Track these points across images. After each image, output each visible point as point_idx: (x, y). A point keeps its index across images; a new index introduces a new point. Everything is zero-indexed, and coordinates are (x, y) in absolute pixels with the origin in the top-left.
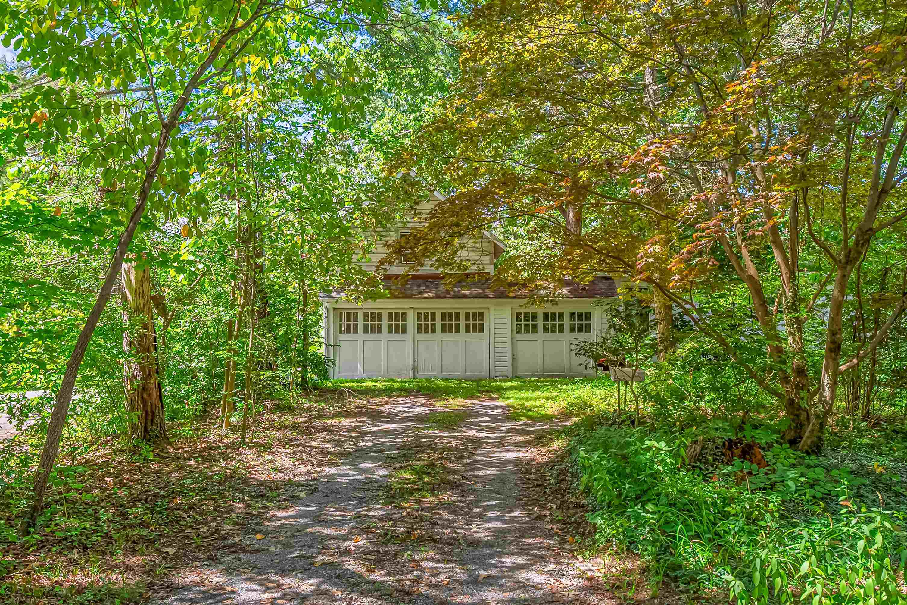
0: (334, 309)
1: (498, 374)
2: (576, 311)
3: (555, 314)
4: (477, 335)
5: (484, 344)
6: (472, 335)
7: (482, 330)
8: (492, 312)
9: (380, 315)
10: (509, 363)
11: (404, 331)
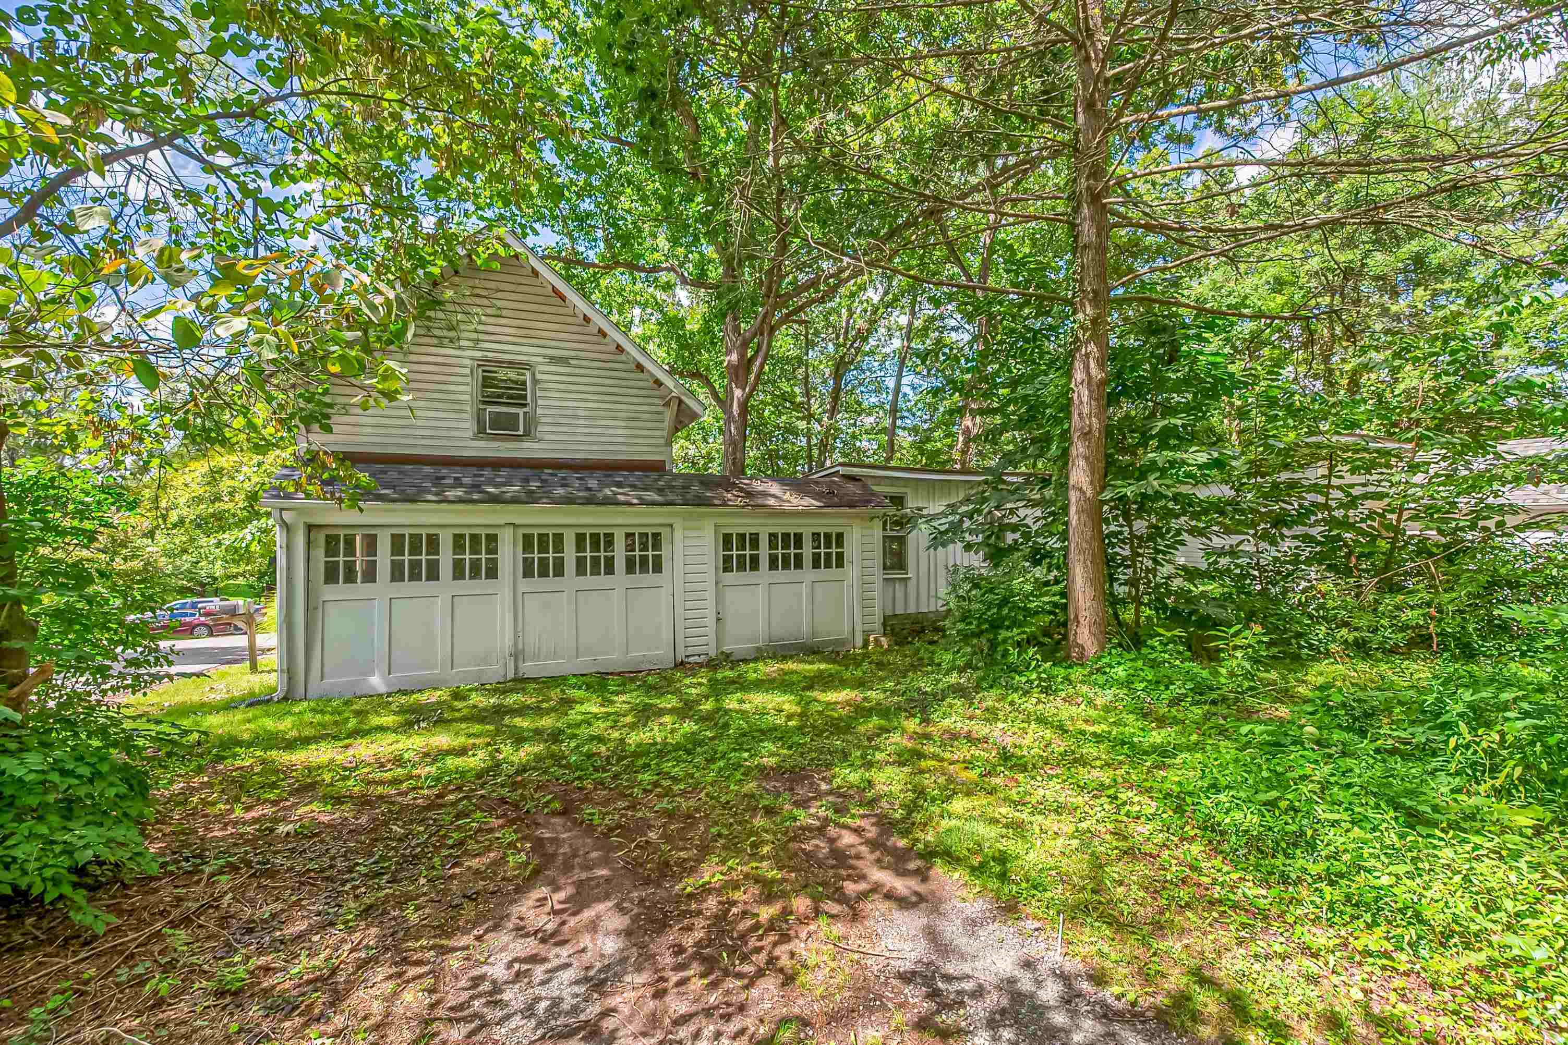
0: (310, 528)
1: (690, 651)
2: (822, 530)
3: (788, 535)
4: (650, 578)
5: (664, 593)
6: (639, 578)
7: (658, 568)
8: (678, 535)
9: (433, 543)
10: (711, 630)
11: (492, 573)
